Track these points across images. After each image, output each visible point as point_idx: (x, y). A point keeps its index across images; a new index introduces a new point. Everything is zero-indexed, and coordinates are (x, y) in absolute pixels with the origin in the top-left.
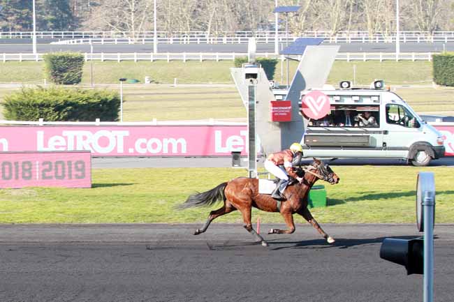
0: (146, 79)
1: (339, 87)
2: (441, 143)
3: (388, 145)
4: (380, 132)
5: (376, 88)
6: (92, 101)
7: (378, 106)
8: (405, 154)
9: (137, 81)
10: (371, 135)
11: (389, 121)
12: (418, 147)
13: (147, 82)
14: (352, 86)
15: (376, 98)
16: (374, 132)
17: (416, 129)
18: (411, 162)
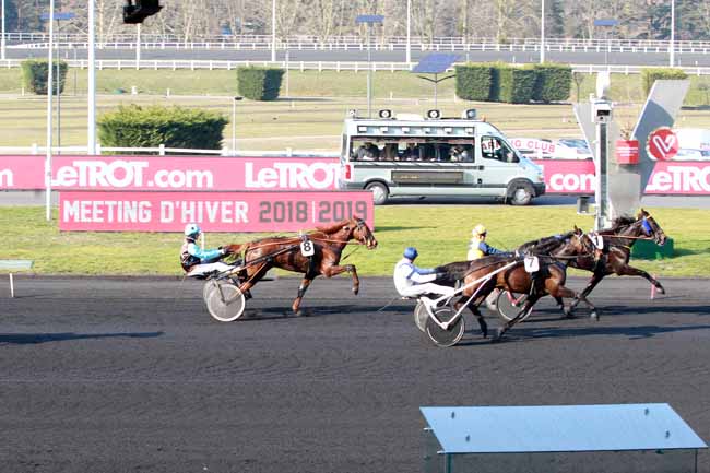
0: (133, 88)
1: (426, 116)
2: (541, 179)
3: (483, 182)
4: (475, 168)
5: (469, 118)
6: (196, 121)
7: (473, 138)
8: (503, 192)
9: (123, 92)
10: (466, 171)
11: (485, 155)
12: (518, 184)
13: (134, 92)
14: (441, 116)
15: (471, 130)
16: (468, 168)
17: (515, 164)
18: (509, 201)
